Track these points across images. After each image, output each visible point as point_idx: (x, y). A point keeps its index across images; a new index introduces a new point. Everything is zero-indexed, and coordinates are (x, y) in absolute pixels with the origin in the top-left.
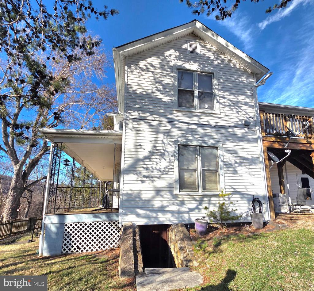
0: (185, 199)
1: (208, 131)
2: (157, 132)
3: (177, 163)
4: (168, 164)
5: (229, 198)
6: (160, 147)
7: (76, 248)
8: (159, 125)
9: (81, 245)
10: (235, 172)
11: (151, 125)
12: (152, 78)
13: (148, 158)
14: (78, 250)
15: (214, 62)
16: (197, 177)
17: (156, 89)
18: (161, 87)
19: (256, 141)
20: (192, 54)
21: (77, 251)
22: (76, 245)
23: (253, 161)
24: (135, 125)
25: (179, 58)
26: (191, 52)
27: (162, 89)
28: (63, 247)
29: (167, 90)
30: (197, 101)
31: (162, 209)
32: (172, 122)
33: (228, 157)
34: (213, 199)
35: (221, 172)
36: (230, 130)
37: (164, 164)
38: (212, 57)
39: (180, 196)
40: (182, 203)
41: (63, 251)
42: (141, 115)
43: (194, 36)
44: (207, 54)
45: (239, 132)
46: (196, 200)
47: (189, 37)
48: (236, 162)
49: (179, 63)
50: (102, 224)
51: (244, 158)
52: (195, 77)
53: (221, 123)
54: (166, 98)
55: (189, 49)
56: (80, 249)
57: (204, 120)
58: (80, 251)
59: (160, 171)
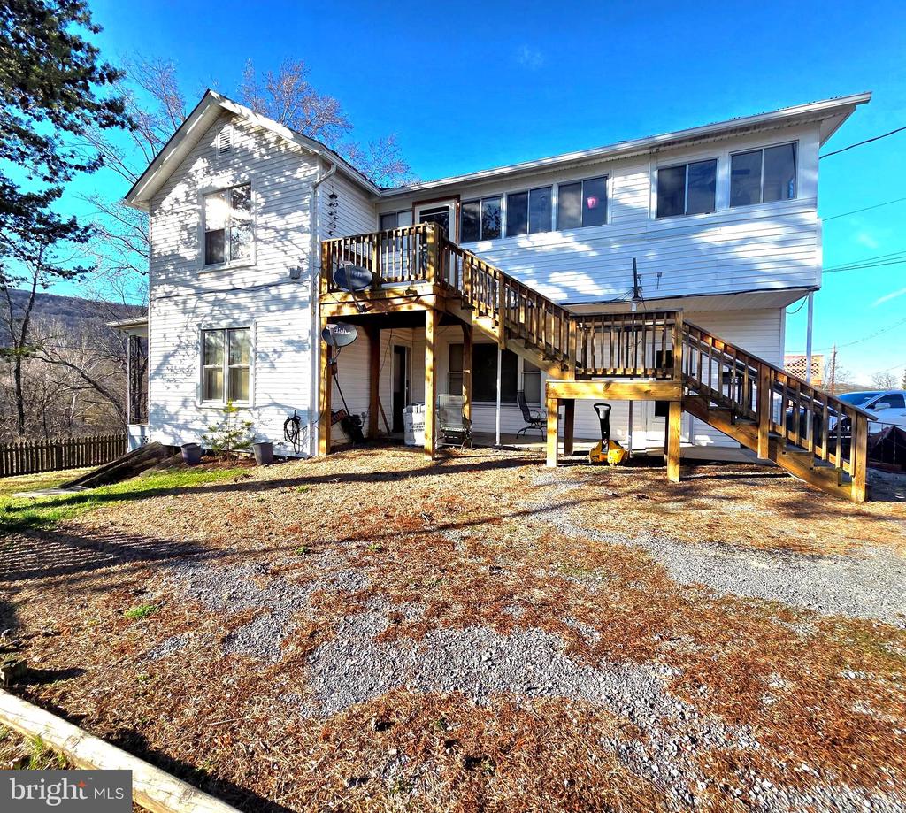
1: (243, 298)
4: (191, 362)
16: (222, 379)
18: (186, 236)
20: (223, 155)
25: (207, 172)
26: (222, 151)
27: (187, 240)
31: (185, 427)
32: (200, 293)
35: (251, 369)
36: (273, 291)
37: (187, 362)
39: (203, 409)
40: (206, 419)
42: (166, 290)
46: (220, 416)
47: (221, 120)
48: (275, 351)
49: (207, 182)
54: (191, 255)
55: (219, 146)
57: (237, 280)
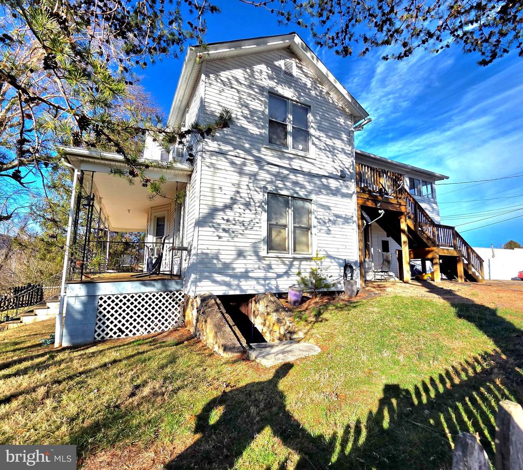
0: (273, 262)
1: (300, 178)
2: (241, 173)
3: (265, 215)
4: (254, 216)
5: (321, 263)
6: (244, 193)
7: (118, 331)
8: (244, 164)
9: (125, 326)
10: (329, 232)
11: (232, 163)
12: (237, 98)
13: (228, 207)
14: (120, 334)
15: (311, 92)
16: (287, 235)
17: (242, 114)
18: (248, 112)
19: (349, 196)
20: (286, 76)
21: (119, 336)
22: (117, 327)
23: (347, 220)
24: (214, 160)
25: (271, 78)
26: (285, 73)
27: (249, 116)
28: (96, 331)
29: (256, 118)
30: (290, 140)
31: (245, 275)
32: (259, 161)
33: (321, 214)
34: (303, 263)
35: (314, 230)
36: (324, 180)
37: (248, 216)
38: (309, 85)
39: (266, 259)
40: (269, 267)
41: (96, 337)
42: (222, 147)
43: (290, 52)
44: (304, 80)
45: (333, 184)
46: (284, 264)
47: (284, 52)
48: (330, 220)
49: (272, 84)
50: (157, 295)
51: (337, 216)
52: (290, 107)
53: (315, 171)
54: (254, 130)
55: (283, 68)
56: (123, 332)
57: (296, 164)
58: (123, 336)
59: (244, 225)
